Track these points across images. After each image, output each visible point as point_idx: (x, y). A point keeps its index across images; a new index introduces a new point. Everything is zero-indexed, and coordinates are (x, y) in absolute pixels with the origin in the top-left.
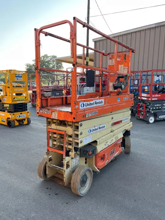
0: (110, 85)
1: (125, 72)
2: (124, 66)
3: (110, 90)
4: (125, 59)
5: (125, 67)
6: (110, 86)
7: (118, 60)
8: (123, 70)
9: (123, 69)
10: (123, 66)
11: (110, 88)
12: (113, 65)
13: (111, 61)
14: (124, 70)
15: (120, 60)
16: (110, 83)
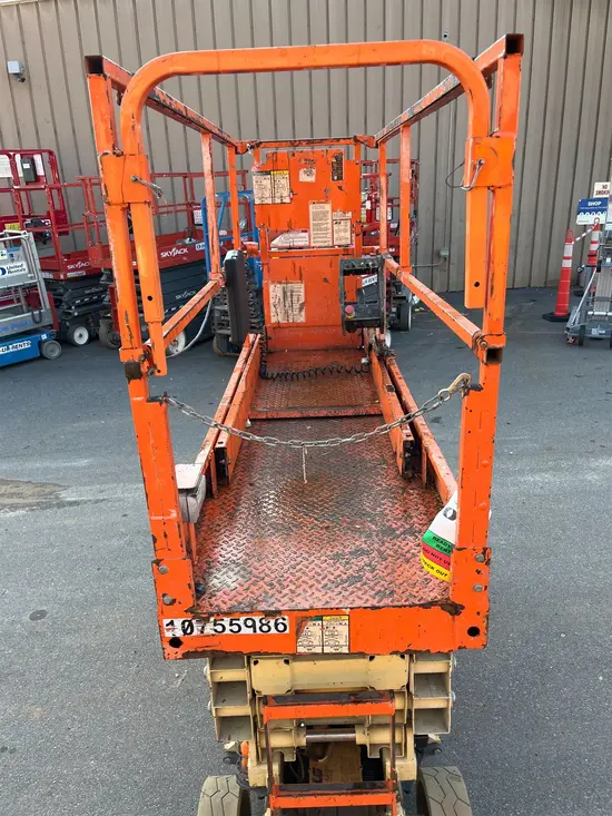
0: (272, 294)
1: (342, 234)
2: (333, 210)
3: (274, 320)
4: (340, 178)
5: (338, 215)
6: (272, 301)
7: (304, 177)
8: (330, 226)
9: (330, 221)
10: (328, 207)
11: (273, 309)
12: (278, 201)
13: (266, 182)
14: (336, 227)
15: (312, 179)
16: (272, 287)
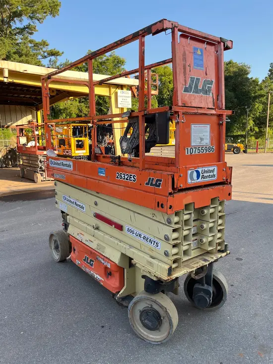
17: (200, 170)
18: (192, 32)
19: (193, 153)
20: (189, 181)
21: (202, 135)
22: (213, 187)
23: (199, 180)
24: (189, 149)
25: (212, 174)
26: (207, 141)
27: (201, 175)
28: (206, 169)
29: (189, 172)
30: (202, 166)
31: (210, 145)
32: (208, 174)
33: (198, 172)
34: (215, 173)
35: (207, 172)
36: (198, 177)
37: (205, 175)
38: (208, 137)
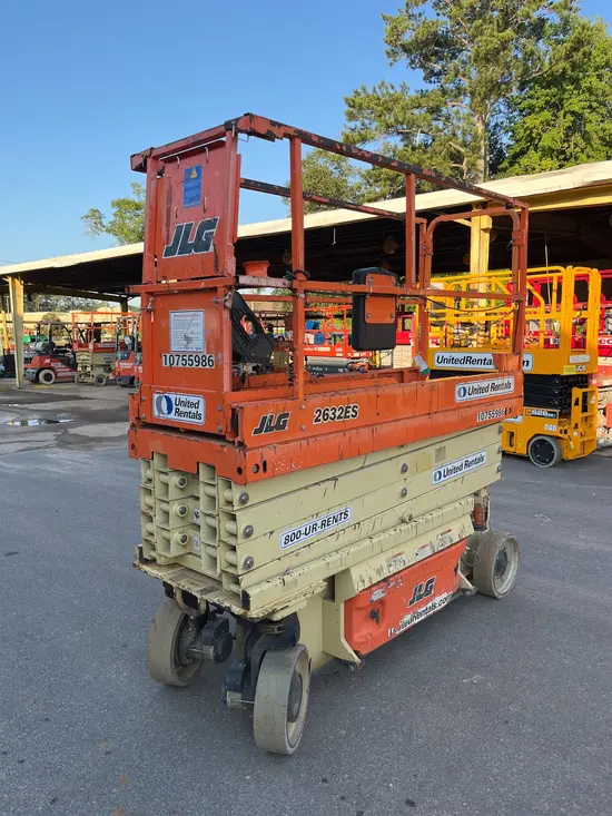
17: (172, 397)
18: (173, 147)
19: (175, 365)
20: (156, 413)
21: (189, 331)
22: (200, 440)
23: (169, 416)
24: (168, 356)
25: (194, 410)
26: (198, 344)
27: (174, 407)
28: (183, 398)
29: (156, 396)
30: (176, 391)
31: (205, 353)
32: (188, 410)
33: (168, 400)
34: (201, 410)
35: (185, 404)
36: (170, 409)
37: (182, 409)
38: (201, 337)
